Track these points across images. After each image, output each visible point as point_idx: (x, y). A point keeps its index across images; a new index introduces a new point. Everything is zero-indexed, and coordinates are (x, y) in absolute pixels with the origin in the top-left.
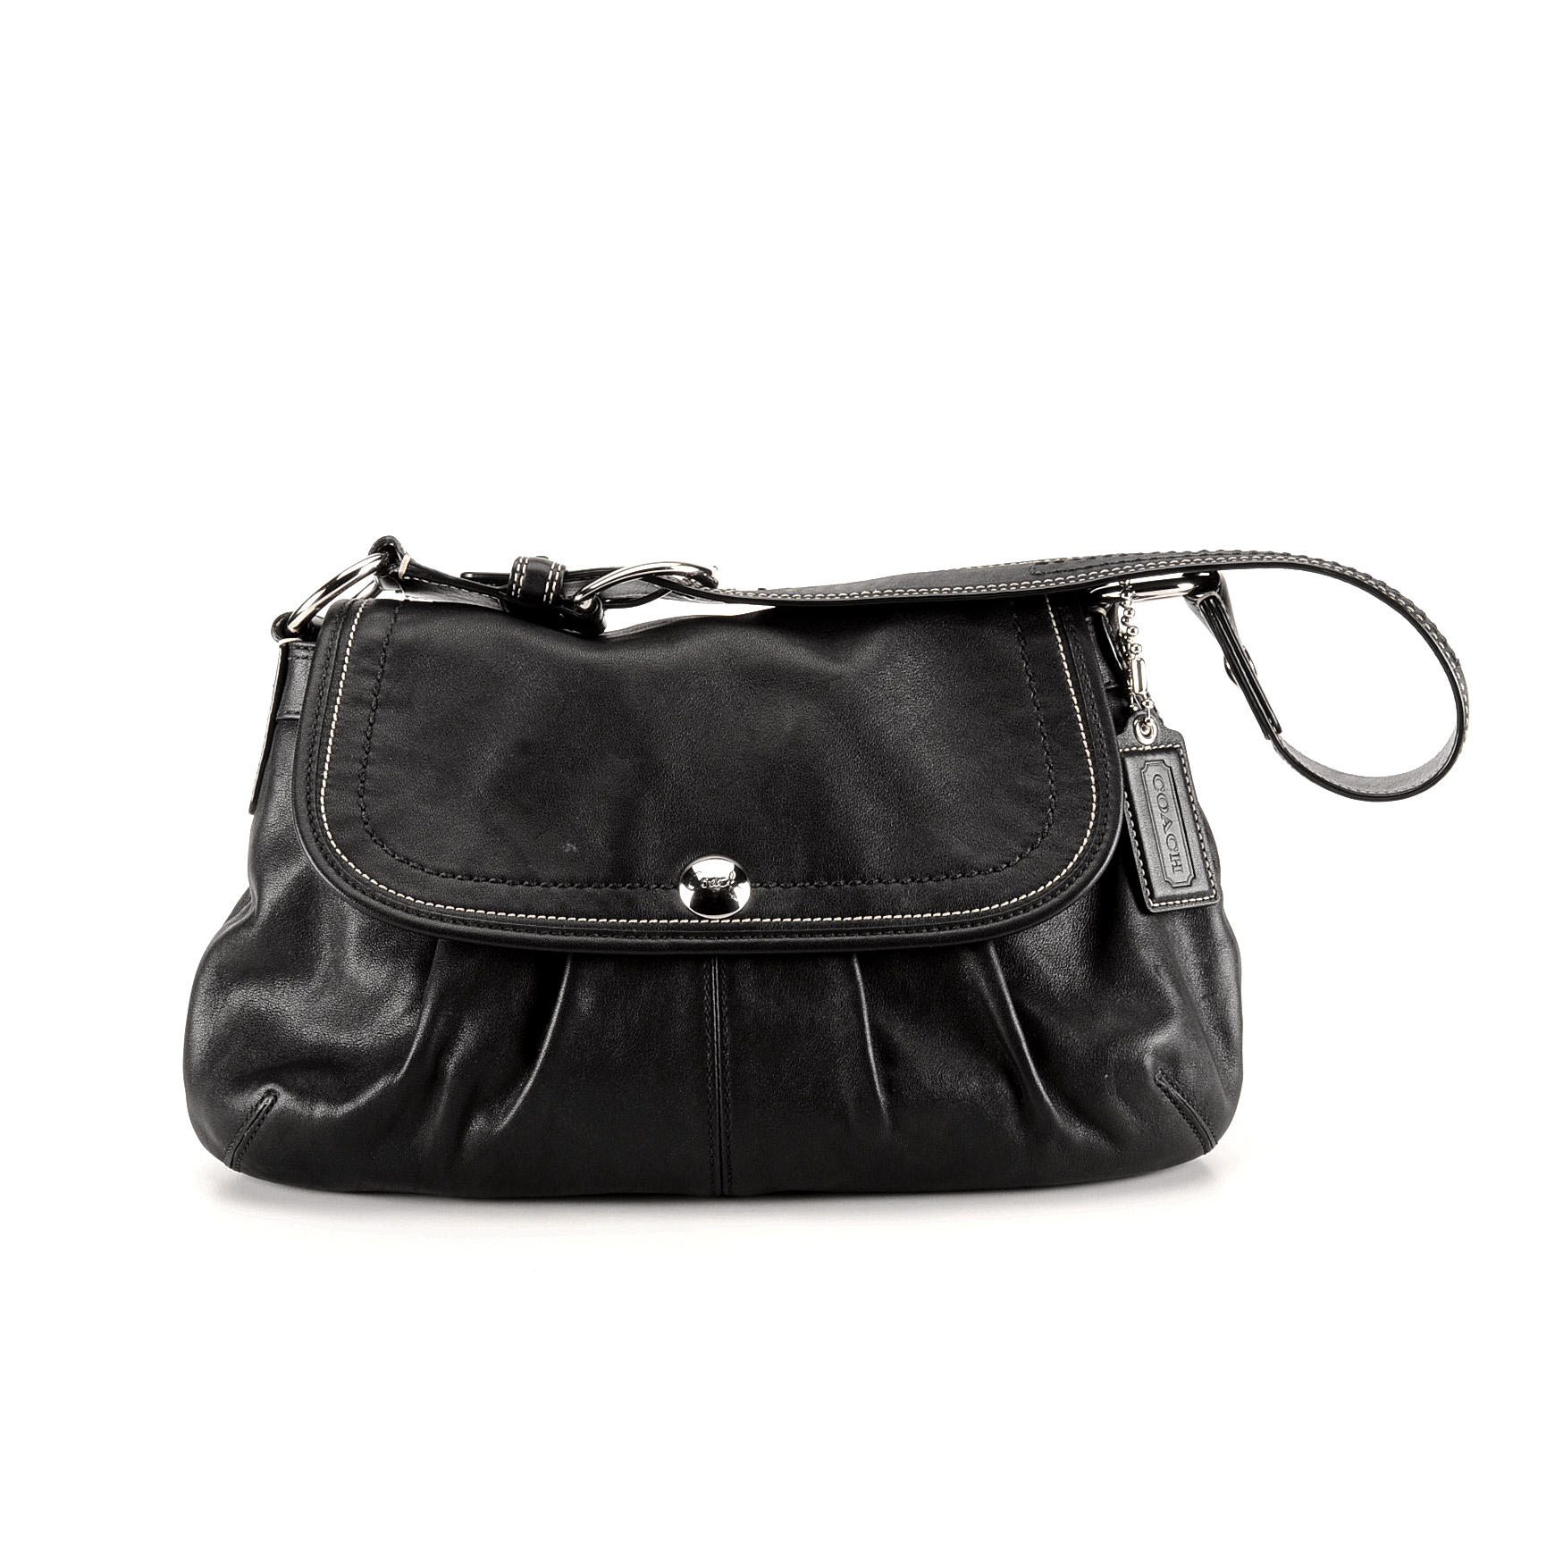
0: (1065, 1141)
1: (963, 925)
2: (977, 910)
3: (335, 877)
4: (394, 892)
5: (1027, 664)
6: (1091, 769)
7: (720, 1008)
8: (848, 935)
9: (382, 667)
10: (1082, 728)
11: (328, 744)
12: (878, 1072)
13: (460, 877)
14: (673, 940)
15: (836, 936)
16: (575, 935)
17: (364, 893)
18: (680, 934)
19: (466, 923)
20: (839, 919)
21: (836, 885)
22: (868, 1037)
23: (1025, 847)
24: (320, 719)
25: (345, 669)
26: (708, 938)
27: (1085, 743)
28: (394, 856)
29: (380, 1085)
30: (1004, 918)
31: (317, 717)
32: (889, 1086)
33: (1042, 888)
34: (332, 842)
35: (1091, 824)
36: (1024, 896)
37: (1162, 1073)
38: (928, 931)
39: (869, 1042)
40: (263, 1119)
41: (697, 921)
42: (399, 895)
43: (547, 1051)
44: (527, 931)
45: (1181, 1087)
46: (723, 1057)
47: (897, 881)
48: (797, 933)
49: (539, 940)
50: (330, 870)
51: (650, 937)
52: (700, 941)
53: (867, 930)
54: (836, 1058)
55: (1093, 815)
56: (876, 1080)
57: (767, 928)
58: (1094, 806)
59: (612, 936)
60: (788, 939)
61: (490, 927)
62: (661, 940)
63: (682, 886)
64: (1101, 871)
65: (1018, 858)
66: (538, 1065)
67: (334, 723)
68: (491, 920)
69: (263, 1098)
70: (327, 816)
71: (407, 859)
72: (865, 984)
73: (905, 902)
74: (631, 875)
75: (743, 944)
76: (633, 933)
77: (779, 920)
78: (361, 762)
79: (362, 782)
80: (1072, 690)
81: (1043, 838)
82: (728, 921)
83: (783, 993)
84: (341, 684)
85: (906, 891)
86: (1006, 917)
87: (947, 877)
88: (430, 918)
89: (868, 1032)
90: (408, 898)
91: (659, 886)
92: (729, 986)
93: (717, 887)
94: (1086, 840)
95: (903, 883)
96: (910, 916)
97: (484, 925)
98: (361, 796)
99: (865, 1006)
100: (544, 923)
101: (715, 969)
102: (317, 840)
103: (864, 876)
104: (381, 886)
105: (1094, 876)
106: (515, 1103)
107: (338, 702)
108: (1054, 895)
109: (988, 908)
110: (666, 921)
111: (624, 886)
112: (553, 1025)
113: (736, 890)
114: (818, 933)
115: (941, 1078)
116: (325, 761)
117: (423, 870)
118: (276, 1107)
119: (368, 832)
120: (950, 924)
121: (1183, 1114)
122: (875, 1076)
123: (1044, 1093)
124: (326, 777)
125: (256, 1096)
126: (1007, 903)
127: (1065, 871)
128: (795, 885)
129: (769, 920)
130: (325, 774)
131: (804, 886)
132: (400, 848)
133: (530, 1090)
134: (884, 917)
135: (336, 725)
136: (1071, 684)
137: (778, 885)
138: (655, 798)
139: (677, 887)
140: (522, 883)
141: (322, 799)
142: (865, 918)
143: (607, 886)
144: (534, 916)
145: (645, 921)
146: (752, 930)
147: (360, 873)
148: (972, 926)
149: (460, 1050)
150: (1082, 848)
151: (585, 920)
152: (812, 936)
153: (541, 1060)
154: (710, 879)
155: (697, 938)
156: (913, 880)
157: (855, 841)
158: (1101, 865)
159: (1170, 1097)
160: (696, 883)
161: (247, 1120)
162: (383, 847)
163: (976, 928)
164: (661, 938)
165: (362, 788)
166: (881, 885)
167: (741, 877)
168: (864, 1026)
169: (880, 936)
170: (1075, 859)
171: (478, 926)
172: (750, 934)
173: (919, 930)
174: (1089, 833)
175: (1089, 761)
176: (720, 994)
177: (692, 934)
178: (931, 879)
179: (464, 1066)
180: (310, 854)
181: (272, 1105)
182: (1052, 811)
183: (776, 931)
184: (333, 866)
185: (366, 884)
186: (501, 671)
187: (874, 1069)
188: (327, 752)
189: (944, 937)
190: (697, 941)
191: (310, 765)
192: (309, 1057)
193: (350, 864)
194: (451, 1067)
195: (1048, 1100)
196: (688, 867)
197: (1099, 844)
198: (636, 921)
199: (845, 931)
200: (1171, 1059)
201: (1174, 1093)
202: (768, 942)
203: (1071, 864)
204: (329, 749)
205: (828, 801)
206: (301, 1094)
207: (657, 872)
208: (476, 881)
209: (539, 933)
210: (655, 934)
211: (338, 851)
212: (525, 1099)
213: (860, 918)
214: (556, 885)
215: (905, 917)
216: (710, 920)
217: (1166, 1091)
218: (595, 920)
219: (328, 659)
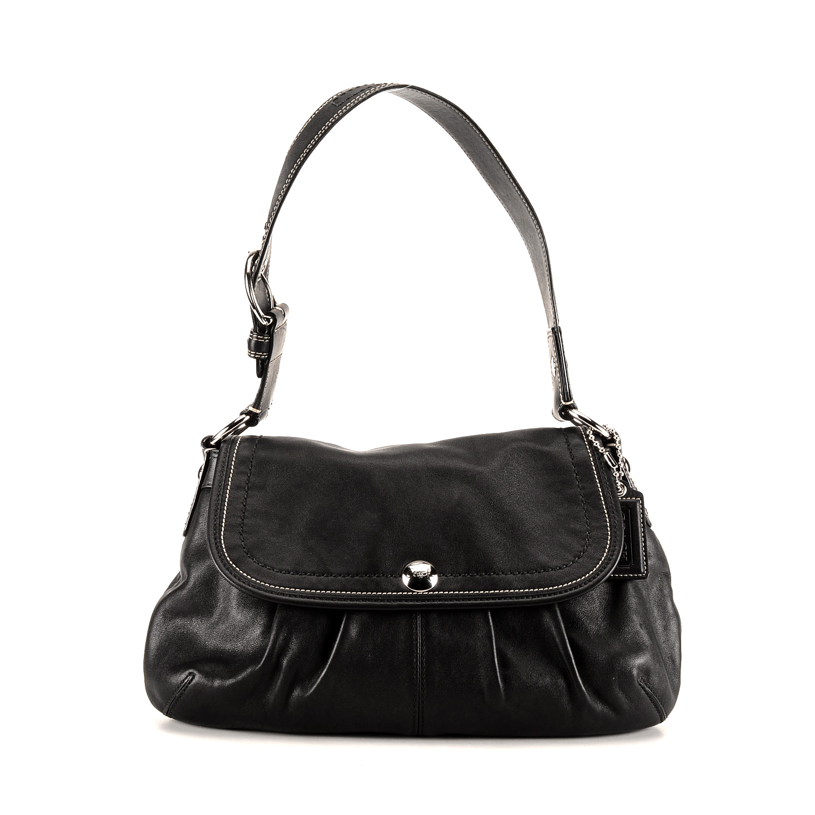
0: (591, 710)
1: (544, 595)
2: (551, 588)
3: (230, 575)
4: (259, 582)
5: (575, 467)
6: (607, 519)
7: (421, 637)
8: (487, 600)
9: (250, 470)
10: (602, 499)
11: (224, 510)
12: (499, 672)
13: (292, 573)
14: (400, 603)
15: (481, 600)
16: (350, 601)
17: (244, 583)
18: (403, 600)
19: (295, 596)
20: (482, 592)
21: (481, 575)
22: (495, 654)
23: (575, 558)
24: (220, 497)
25: (232, 472)
26: (417, 602)
27: (604, 506)
28: (259, 564)
29: (249, 670)
30: (565, 592)
31: (218, 496)
32: (504, 679)
33: (584, 577)
34: (228, 558)
35: (608, 546)
36: (575, 581)
37: (642, 679)
38: (527, 598)
39: (496, 656)
40: (187, 687)
41: (411, 593)
42: (262, 583)
43: (333, 655)
44: (326, 599)
45: (651, 686)
46: (422, 661)
47: (511, 574)
48: (461, 599)
49: (332, 604)
50: (227, 572)
51: (388, 601)
52: (413, 603)
53: (497, 598)
54: (479, 663)
55: (609, 542)
56: (499, 675)
57: (446, 596)
58: (609, 537)
59: (369, 601)
60: (457, 602)
61: (308, 598)
62: (394, 603)
63: (404, 576)
64: (613, 569)
65: (571, 563)
66: (329, 662)
67: (227, 499)
68: (308, 594)
69: (187, 677)
70: (225, 546)
71: (266, 565)
72: (494, 627)
73: (515, 584)
74: (378, 571)
75: (435, 604)
76: (380, 599)
77: (452, 592)
78: (241, 518)
79: (242, 527)
80: (597, 480)
81: (584, 553)
82: (427, 593)
83: (453, 630)
84: (230, 479)
85: (516, 578)
86: (566, 591)
87: (536, 572)
88: (278, 594)
89: (495, 651)
90: (266, 584)
91: (392, 576)
92: (426, 626)
93: (421, 576)
94: (605, 554)
95: (514, 574)
96: (518, 591)
97: (305, 597)
98: (241, 535)
99: (494, 638)
100: (335, 595)
101: (419, 618)
102: (220, 557)
103: (495, 571)
104: (253, 579)
105: (609, 572)
106: (317, 681)
107: (229, 488)
108: (590, 581)
109: (557, 587)
110: (396, 593)
111: (374, 576)
112: (337, 642)
113: (431, 578)
114: (472, 599)
115: (531, 676)
116: (223, 518)
117: (274, 570)
118: (194, 681)
119: (246, 552)
120: (538, 594)
121: (651, 700)
122: (498, 673)
123: (582, 685)
124: (223, 526)
125: (184, 676)
126: (566, 585)
127: (595, 569)
128: (460, 575)
129: (447, 592)
130: (223, 524)
131: (465, 576)
132: (262, 559)
133: (325, 675)
134: (505, 591)
135: (228, 500)
136: (597, 477)
137: (452, 575)
138: (389, 532)
139: (401, 576)
140: (323, 575)
141: (222, 537)
142: (496, 591)
143: (366, 576)
144: (330, 592)
145: (385, 593)
146: (439, 597)
147: (242, 573)
148: (549, 596)
149: (290, 654)
150: (603, 558)
151: (355, 593)
152: (469, 601)
153: (330, 660)
154: (418, 572)
155: (411, 602)
156: (519, 573)
157: (490, 554)
158: (613, 566)
159: (645, 691)
160: (411, 574)
161: (178, 688)
162: (253, 559)
163: (551, 597)
164: (394, 601)
165: (242, 530)
166: (503, 575)
167: (433, 572)
168: (493, 648)
169: (503, 600)
170: (600, 564)
171: (302, 598)
172: (438, 599)
173: (522, 597)
174: (607, 550)
175: (606, 515)
176: (421, 630)
177: (409, 600)
178: (528, 573)
179: (292, 663)
180: (217, 564)
181: (192, 680)
182: (588, 540)
183: (451, 598)
184: (228, 570)
185: (245, 579)
186: (310, 470)
187: (498, 670)
188: (224, 514)
189: (535, 601)
190: (411, 603)
191: (215, 520)
192: (210, 656)
193: (237, 569)
194: (285, 662)
195: (584, 689)
196: (407, 566)
197: (612, 556)
198: (381, 593)
199: (486, 598)
200: (646, 671)
201: (647, 689)
202: (447, 604)
203: (598, 566)
204: (225, 512)
205: (476, 534)
206: (206, 675)
207: (391, 569)
208: (300, 575)
209: (332, 600)
210: (390, 600)
211: (231, 562)
212: (322, 679)
213: (493, 592)
214: (340, 576)
215: (516, 591)
216: (418, 592)
217: (643, 688)
218: (360, 593)
219: (223, 467)
